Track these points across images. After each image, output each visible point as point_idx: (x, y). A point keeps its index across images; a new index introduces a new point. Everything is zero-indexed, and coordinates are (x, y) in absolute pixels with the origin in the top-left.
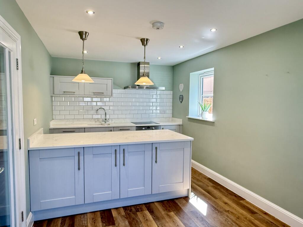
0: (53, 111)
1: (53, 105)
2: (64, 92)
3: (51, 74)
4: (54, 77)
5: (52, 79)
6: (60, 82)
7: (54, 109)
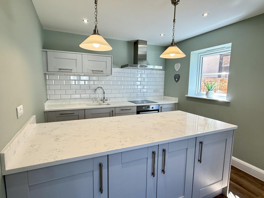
0: (47, 90)
1: (47, 84)
2: (60, 69)
3: (43, 48)
4: (47, 51)
5: (44, 53)
6: (54, 58)
7: (48, 88)
